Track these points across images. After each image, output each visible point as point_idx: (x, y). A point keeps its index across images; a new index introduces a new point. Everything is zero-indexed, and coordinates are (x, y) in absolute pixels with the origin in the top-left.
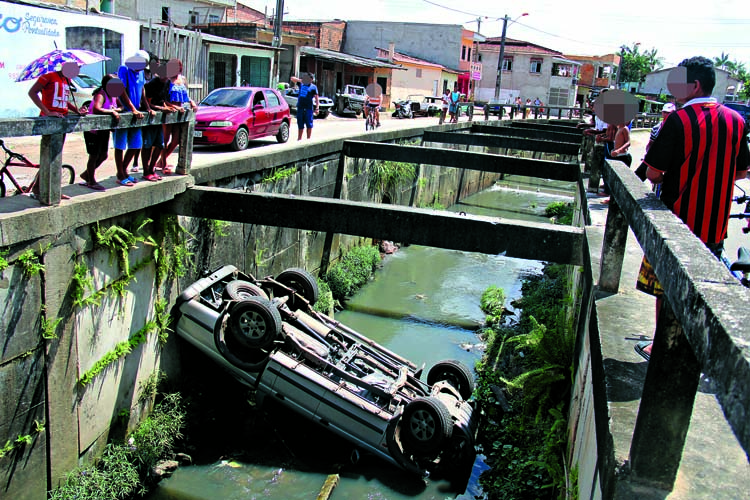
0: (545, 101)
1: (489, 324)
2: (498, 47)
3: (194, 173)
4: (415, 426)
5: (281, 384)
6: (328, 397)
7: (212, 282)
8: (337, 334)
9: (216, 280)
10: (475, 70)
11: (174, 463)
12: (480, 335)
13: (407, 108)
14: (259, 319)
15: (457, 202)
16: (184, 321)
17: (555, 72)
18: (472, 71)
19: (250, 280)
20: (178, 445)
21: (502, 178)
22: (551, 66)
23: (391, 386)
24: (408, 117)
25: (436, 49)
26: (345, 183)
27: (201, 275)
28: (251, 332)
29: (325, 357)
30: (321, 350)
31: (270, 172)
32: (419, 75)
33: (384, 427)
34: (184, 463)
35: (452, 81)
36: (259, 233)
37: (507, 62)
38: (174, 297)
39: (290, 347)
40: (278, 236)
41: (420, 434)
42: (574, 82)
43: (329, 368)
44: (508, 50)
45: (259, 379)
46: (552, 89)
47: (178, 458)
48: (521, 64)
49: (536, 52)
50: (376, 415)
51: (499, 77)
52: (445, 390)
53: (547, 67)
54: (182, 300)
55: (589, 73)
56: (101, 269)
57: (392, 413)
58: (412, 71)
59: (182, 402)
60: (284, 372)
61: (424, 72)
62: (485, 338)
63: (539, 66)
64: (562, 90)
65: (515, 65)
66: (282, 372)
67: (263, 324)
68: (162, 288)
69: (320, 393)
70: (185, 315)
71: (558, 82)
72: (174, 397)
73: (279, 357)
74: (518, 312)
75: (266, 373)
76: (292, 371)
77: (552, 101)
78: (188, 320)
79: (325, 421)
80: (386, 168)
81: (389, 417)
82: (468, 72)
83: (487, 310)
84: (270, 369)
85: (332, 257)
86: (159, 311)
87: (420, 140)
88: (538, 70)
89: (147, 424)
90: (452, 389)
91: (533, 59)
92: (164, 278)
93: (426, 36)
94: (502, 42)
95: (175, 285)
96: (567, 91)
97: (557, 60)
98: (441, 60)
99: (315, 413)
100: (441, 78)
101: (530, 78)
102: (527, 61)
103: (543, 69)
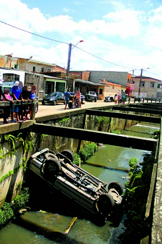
0: (155, 97)
1: (131, 170)
2: (140, 79)
3: (36, 119)
4: (102, 203)
5: (60, 187)
8: (79, 171)
9: (42, 153)
10: (131, 86)
11: (25, 210)
12: (128, 174)
13: (109, 99)
14: (54, 166)
15: (124, 130)
16: (31, 165)
17: (159, 87)
18: (131, 87)
19: (53, 153)
20: (27, 204)
21: (140, 122)
23: (95, 189)
24: (109, 102)
25: (119, 80)
26: (86, 123)
27: (37, 151)
28: (51, 169)
29: (75, 179)
30: (74, 176)
31: (61, 119)
32: (113, 88)
33: (92, 203)
34: (28, 210)
35: (124, 90)
36: (57, 138)
37: (142, 84)
38: (28, 157)
39: (64, 175)
40: (63, 140)
43: (76, 182)
44: (142, 80)
45: (53, 184)
46: (158, 93)
47: (27, 208)
48: (148, 85)
49: (152, 80)
50: (90, 199)
51: (140, 89)
52: (113, 192)
53: (156, 85)
54: (31, 158)
56: (5, 148)
57: (95, 198)
58: (111, 87)
59: (29, 191)
60: (61, 183)
61: (115, 87)
62: (130, 175)
63: (153, 85)
64: (161, 93)
65: (145, 84)
68: (25, 154)
70: (32, 163)
71: (160, 90)
72: (27, 189)
73: (60, 178)
74: (141, 167)
75: (56, 183)
76: (64, 182)
77: (157, 97)
80: (99, 119)
81: (94, 199)
82: (129, 87)
83: (131, 166)
85: (81, 147)
86: (24, 161)
87: (111, 109)
88: (153, 86)
89: (18, 197)
90: (116, 191)
91: (151, 83)
92: (26, 151)
93: (116, 76)
94: (141, 77)
95: (29, 154)
97: (159, 83)
98: (121, 83)
99: (71, 196)
100: (121, 89)
101: (150, 89)
102: (149, 83)
103: (154, 86)
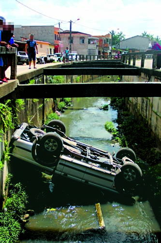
2: (69, 34)
3: (18, 78)
4: (126, 176)
5: (66, 169)
6: (88, 171)
7: (22, 131)
8: (79, 145)
9: (24, 129)
10: (60, 43)
11: (27, 215)
13: (43, 59)
14: (54, 142)
16: (16, 149)
17: (89, 43)
22: (88, 40)
23: (110, 161)
24: (44, 63)
25: (45, 36)
27: (17, 128)
28: (50, 148)
30: (78, 152)
32: (41, 47)
33: (113, 179)
34: (31, 214)
35: (53, 48)
37: (71, 40)
39: (67, 153)
41: (129, 179)
42: (97, 46)
43: (85, 159)
44: (72, 35)
45: (55, 169)
46: (89, 50)
47: (28, 213)
48: (76, 41)
49: (82, 35)
50: (110, 174)
51: (70, 46)
52: (127, 160)
53: (86, 41)
54: (13, 140)
55: (101, 42)
57: (115, 172)
58: (39, 45)
59: (22, 186)
61: (43, 46)
63: (83, 41)
64: (93, 50)
65: (74, 41)
66: (66, 164)
67: (56, 144)
68: (5, 135)
69: (84, 169)
70: (17, 146)
71: (91, 46)
72: (18, 185)
73: (63, 157)
75: (59, 166)
76: (71, 162)
78: (17, 148)
79: (87, 182)
81: (115, 174)
82: (58, 45)
83: (109, 131)
84: (60, 164)
85: (45, 118)
86: (5, 146)
88: (83, 42)
90: (129, 159)
91: (81, 38)
93: (40, 32)
94: (70, 32)
95: (9, 134)
96: (94, 50)
97: (90, 38)
98: (48, 40)
99: (82, 179)
100: (49, 47)
101: (80, 46)
102: (79, 39)
103: (85, 42)
